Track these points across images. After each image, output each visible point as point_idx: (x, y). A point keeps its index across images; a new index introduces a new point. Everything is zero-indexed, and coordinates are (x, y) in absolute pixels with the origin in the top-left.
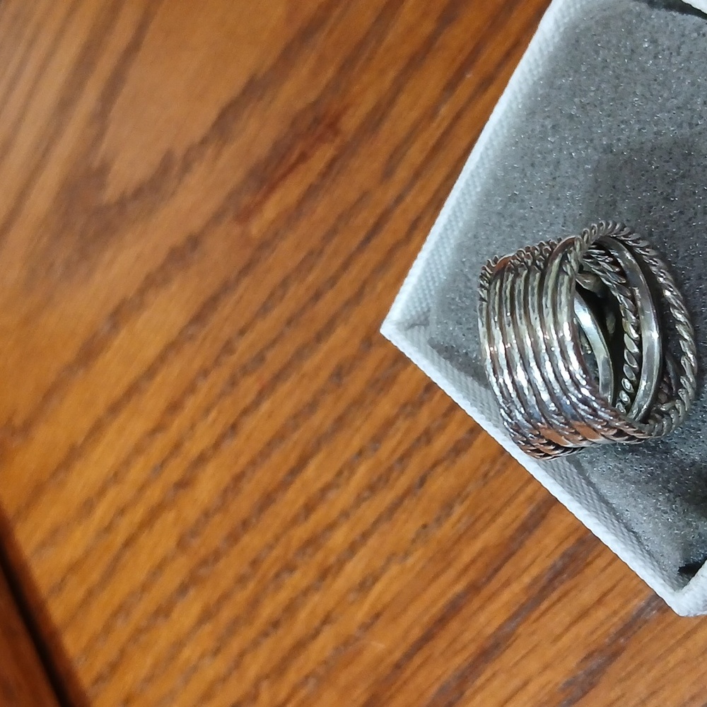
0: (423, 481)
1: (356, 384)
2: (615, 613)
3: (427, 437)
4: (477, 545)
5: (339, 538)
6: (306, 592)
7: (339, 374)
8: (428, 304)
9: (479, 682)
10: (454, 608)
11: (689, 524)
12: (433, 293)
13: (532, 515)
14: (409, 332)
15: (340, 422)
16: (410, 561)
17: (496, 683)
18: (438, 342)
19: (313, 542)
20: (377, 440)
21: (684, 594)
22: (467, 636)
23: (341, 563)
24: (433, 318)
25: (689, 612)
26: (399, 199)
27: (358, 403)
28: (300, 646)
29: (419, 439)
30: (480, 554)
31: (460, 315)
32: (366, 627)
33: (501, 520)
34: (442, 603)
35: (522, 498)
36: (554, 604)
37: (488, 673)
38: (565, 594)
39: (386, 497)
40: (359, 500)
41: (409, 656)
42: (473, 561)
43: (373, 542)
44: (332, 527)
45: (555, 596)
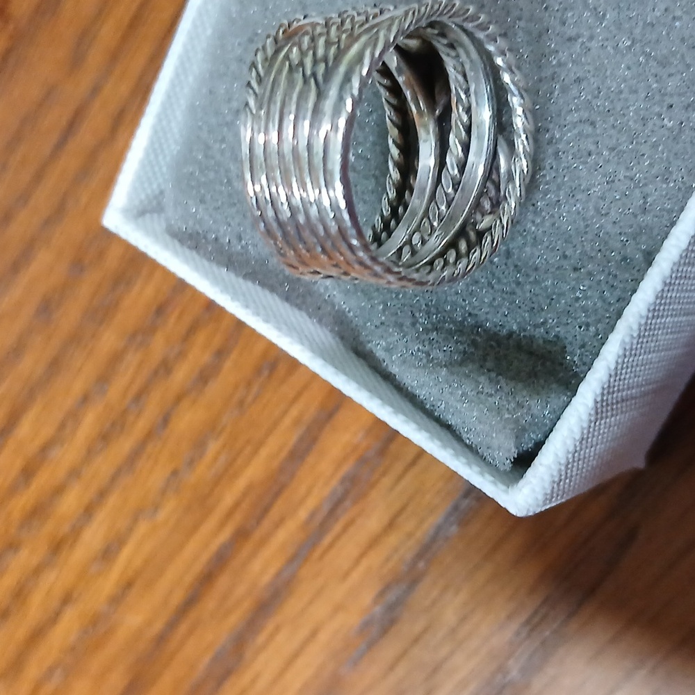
0: (166, 420)
1: (69, 316)
2: (410, 535)
3: (166, 367)
4: (241, 483)
5: (70, 503)
6: (38, 571)
7: (47, 308)
8: (159, 185)
9: (261, 639)
10: (220, 562)
11: (520, 405)
12: (164, 169)
13: (301, 440)
14: (140, 220)
15: (55, 365)
16: (162, 515)
17: (281, 637)
18: (179, 228)
19: (38, 512)
20: (104, 379)
21: (521, 490)
22: (241, 590)
23: (76, 532)
24: (168, 201)
25: (528, 510)
26: (96, 90)
27: (75, 339)
28: (37, 635)
29: (156, 373)
30: (245, 494)
31: (203, 191)
32: (117, 600)
33: (264, 452)
34: (205, 557)
35: (287, 421)
36: (338, 538)
37: (270, 626)
38: (351, 523)
39: (125, 445)
40: (90, 453)
41: (172, 625)
42: (237, 505)
43: (113, 500)
44: (59, 490)
45: (337, 528)
